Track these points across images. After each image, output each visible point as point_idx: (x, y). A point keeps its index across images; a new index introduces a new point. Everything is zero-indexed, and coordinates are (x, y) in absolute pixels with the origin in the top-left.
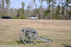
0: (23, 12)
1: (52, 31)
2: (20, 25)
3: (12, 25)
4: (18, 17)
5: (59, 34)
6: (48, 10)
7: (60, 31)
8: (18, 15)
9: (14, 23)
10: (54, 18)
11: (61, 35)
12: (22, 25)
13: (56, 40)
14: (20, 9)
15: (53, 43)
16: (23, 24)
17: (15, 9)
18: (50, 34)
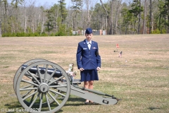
0: (64, 16)
1: (135, 67)
2: (46, 52)
3: (22, 54)
4: (49, 30)
5: (151, 78)
6: (134, 7)
7: (160, 67)
8: (48, 25)
9: (31, 49)
10: (152, 30)
11: (159, 78)
12: (52, 52)
13: (136, 95)
14: (56, 6)
15: (118, 107)
16: (54, 50)
17: (42, 7)
18: (124, 77)
